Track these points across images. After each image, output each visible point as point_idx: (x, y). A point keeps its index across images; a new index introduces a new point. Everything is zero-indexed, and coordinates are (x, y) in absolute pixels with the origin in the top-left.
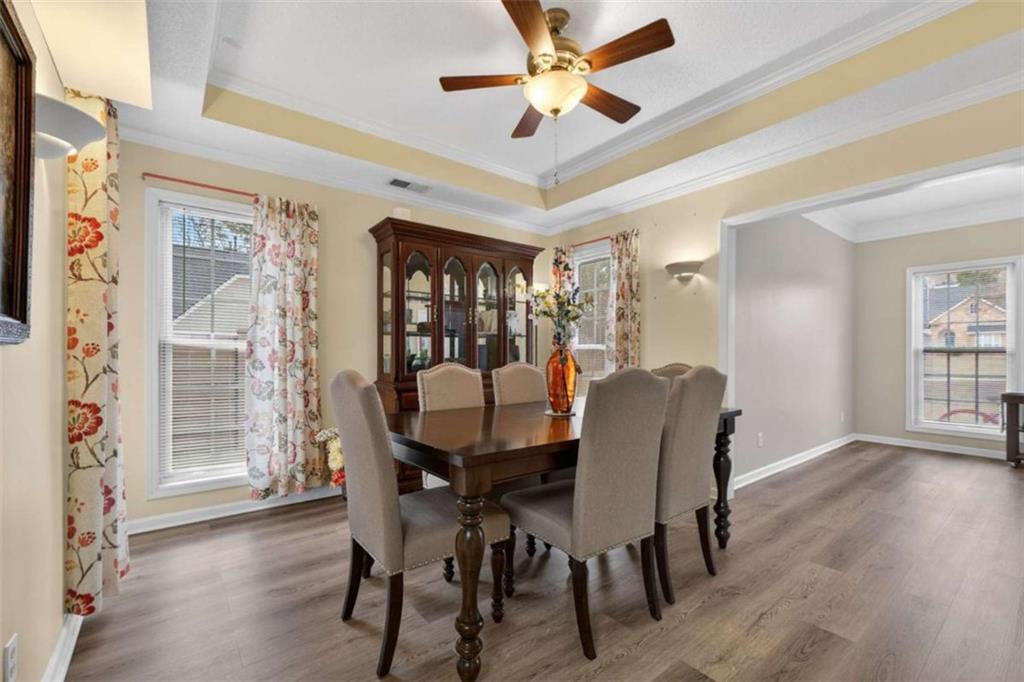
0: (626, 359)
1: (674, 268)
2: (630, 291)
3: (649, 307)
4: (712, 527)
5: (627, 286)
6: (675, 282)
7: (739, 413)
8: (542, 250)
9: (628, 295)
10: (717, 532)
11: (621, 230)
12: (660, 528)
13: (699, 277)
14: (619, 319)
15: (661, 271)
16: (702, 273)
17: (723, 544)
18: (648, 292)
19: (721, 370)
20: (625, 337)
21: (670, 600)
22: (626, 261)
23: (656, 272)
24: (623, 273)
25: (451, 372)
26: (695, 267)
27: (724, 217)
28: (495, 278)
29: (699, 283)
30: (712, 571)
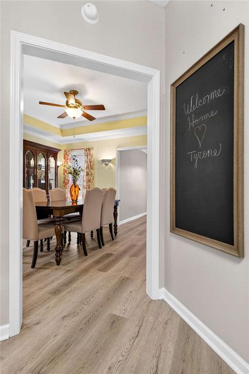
0: (89, 188)
1: (103, 161)
2: (90, 166)
3: (96, 172)
4: (113, 231)
5: (89, 166)
6: (104, 165)
7: (120, 201)
8: (60, 150)
9: (90, 168)
10: (114, 232)
11: (88, 147)
12: (101, 227)
13: (110, 164)
14: (87, 175)
15: (99, 161)
16: (111, 163)
17: (116, 235)
18: (96, 167)
19: (116, 189)
20: (89, 181)
21: (103, 245)
22: (89, 157)
23: (98, 161)
24: (89, 161)
25: (37, 191)
26: (110, 161)
27: (117, 148)
28: (44, 159)
29: (110, 166)
30: (113, 239)
